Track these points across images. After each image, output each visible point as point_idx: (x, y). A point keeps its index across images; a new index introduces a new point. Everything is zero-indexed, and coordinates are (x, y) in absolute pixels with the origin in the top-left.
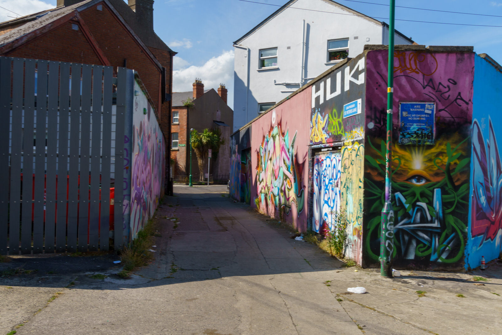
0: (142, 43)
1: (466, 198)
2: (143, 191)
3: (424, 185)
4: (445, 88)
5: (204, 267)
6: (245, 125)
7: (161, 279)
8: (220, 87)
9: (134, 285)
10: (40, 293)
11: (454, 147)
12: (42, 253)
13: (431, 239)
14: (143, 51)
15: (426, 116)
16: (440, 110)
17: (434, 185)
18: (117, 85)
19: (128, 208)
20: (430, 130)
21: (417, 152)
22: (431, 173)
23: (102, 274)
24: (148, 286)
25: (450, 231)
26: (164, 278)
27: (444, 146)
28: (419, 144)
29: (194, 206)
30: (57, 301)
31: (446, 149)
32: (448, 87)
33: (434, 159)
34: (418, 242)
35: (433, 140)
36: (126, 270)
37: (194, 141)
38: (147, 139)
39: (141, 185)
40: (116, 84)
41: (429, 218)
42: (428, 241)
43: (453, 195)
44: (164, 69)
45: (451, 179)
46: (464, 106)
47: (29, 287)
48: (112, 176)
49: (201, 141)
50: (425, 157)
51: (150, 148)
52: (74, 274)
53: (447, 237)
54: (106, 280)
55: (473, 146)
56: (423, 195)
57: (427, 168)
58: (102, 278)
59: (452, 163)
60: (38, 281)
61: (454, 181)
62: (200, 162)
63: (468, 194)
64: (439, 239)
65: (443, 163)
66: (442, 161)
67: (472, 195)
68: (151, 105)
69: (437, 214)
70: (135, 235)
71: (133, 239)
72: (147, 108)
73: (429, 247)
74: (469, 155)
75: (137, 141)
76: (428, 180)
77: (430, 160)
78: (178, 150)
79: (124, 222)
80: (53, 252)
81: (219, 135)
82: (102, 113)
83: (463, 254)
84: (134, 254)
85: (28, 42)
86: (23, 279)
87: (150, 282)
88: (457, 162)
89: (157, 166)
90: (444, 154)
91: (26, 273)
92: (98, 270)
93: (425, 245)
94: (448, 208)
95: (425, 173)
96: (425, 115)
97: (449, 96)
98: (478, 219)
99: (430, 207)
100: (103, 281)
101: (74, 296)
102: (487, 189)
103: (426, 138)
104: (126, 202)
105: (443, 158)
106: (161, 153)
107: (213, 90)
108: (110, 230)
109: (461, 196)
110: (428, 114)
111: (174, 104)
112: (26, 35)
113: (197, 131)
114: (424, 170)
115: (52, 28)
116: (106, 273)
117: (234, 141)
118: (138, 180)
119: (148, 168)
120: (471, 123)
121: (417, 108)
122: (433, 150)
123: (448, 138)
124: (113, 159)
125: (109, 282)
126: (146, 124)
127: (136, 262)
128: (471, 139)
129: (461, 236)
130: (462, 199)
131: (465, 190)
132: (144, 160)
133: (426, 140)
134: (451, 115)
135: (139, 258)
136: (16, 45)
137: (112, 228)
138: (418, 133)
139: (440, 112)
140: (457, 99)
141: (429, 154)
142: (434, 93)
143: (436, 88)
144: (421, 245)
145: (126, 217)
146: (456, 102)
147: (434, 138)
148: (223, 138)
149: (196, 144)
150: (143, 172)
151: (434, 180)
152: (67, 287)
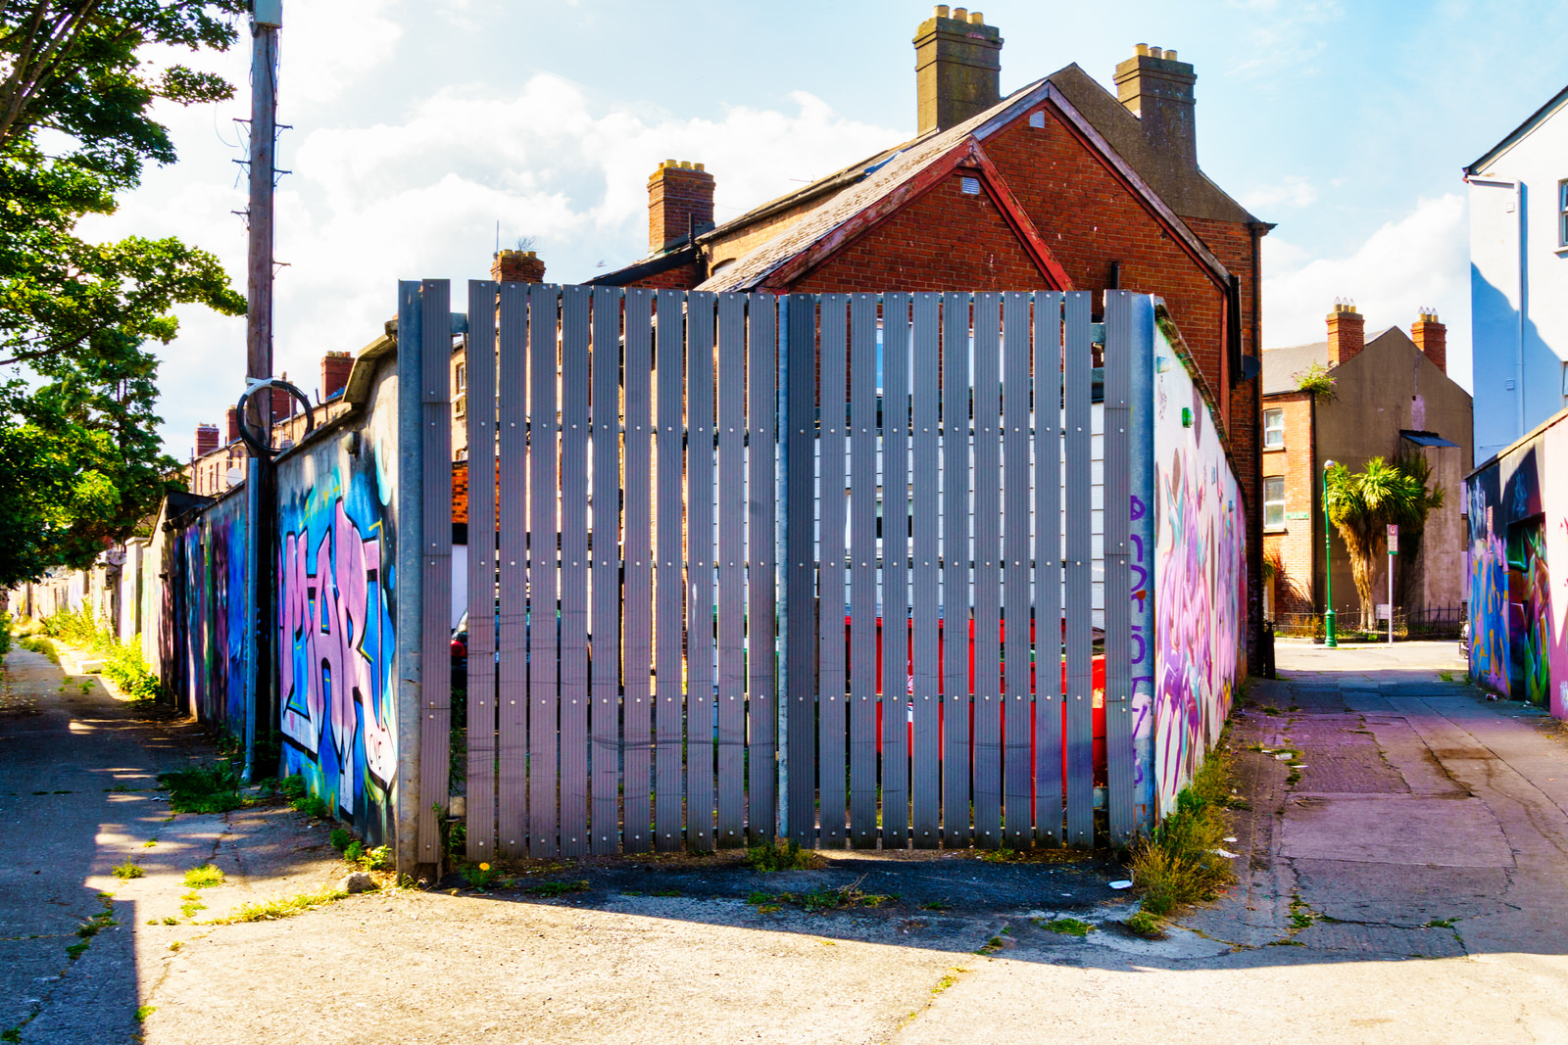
0: (1163, 206)
2: (1189, 663)
5: (1403, 917)
6: (1517, 438)
7: (1263, 947)
8: (1418, 319)
9: (1176, 960)
10: (907, 964)
12: (905, 847)
14: (1168, 231)
18: (1103, 347)
19: (1147, 716)
23: (1079, 919)
24: (1221, 966)
26: (1272, 944)
29: (1348, 710)
30: (955, 990)
36: (1150, 910)
37: (1338, 500)
38: (1194, 501)
39: (1181, 647)
40: (1102, 341)
44: (1233, 280)
47: (878, 945)
48: (1098, 620)
49: (1359, 500)
51: (1202, 531)
52: (997, 915)
54: (1091, 938)
58: (1080, 930)
60: (900, 929)
62: (1359, 567)
68: (1202, 395)
70: (1168, 805)
71: (1164, 816)
72: (1191, 409)
75: (1167, 511)
78: (1285, 532)
79: (1138, 762)
80: (935, 847)
81: (1422, 477)
82: (1064, 433)
84: (1172, 861)
85: (846, 245)
86: (860, 920)
87: (1225, 953)
89: (1224, 585)
91: (868, 904)
92: (1065, 906)
100: (1083, 941)
101: (1003, 982)
104: (1140, 699)
106: (1235, 543)
107: (1395, 332)
108: (1095, 785)
111: (1267, 388)
112: (841, 227)
113: (1345, 467)
115: (907, 198)
116: (1090, 918)
117: (1480, 495)
118: (1174, 630)
119: (1201, 592)
124: (1098, 570)
125: (1102, 945)
126: (1190, 458)
127: (1180, 886)
132: (1188, 569)
135: (1189, 874)
136: (817, 257)
137: (1101, 777)
145: (1142, 747)
148: (1437, 486)
149: (1345, 509)
150: (1185, 606)
152: (981, 953)
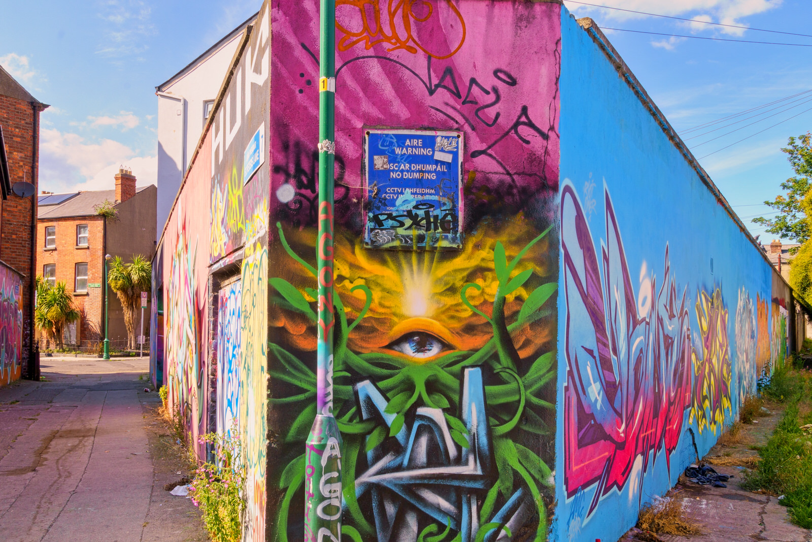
4: (487, 93)
11: (512, 254)
13: (459, 508)
16: (476, 153)
17: (465, 357)
20: (449, 205)
21: (414, 267)
22: (456, 325)
25: (509, 484)
27: (487, 250)
31: (493, 261)
35: (458, 235)
46: (536, 143)
50: (438, 281)
56: (433, 386)
57: (443, 313)
61: (517, 347)
63: (555, 379)
65: (487, 297)
69: (474, 438)
76: (446, 346)
77: (451, 290)
90: (490, 275)
94: (503, 422)
97: (498, 115)
98: (581, 444)
103: (440, 230)
105: (487, 284)
123: (497, 230)
130: (538, 395)
133: (438, 235)
134: (505, 168)
138: (417, 215)
139: (475, 159)
141: (448, 274)
147: (460, 228)
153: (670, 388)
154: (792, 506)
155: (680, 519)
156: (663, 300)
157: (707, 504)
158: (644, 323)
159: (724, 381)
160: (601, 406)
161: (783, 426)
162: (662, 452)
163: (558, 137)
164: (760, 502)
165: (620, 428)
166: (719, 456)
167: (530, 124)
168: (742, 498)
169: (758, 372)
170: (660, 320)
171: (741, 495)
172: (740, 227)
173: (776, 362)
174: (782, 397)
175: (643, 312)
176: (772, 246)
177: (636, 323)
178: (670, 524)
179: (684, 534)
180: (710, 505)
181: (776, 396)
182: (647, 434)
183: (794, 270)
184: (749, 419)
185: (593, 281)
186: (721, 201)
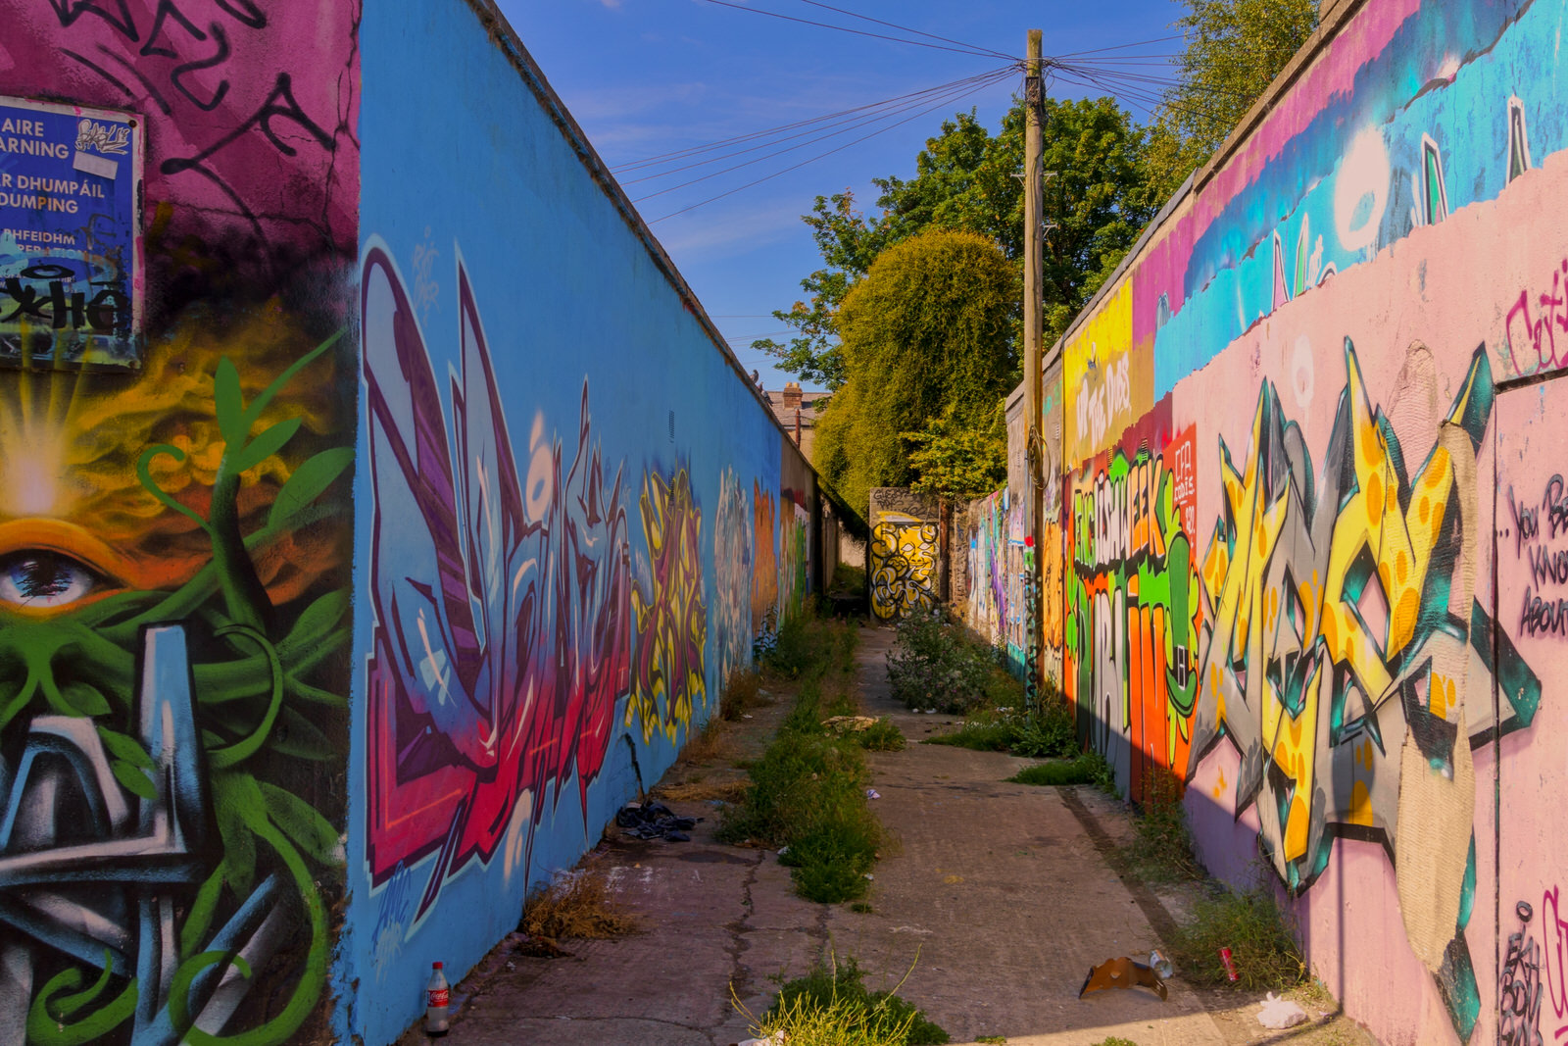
1: (332, 673)
3: (78, 606)
4: (201, 36)
11: (256, 385)
13: (133, 929)
15: (85, 190)
16: (171, 166)
17: (146, 605)
20: (109, 274)
21: (27, 406)
22: (125, 534)
25: (247, 868)
27: (199, 374)
28: (38, 357)
31: (212, 398)
32: (218, 33)
33: (141, 450)
34: (46, 963)
35: (132, 339)
41: (117, 808)
42: (114, 948)
43: (257, 661)
45: (243, 568)
46: (311, 156)
50: (83, 439)
53: (228, 902)
55: (364, 383)
56: (70, 669)
57: (96, 507)
59: (251, 477)
61: (265, 580)
63: (347, 646)
64: (178, 927)
65: (197, 475)
66: (189, 465)
67: (371, 656)
69: (168, 776)
73: (118, 985)
74: (343, 435)
76: (100, 580)
77: (116, 459)
83: (326, 989)
88: (282, 469)
90: (204, 428)
93: (90, 973)
94: (233, 740)
95: (82, 540)
96: (74, 186)
97: (224, 87)
98: (403, 776)
99: (118, 740)
102: (456, 614)
103: (88, 326)
105: (199, 445)
109: (304, 664)
110: (94, 179)
114: (79, 518)
120: (350, 252)
121: (19, 137)
122: (132, 399)
123: (221, 332)
128: (355, 346)
129: (309, 889)
130: (312, 678)
131: (326, 628)
133: (82, 338)
134: (239, 202)
138: (31, 291)
139: (171, 178)
140: (267, 111)
141: (107, 424)
142: (133, 59)
143: (144, 30)
144: (70, 976)
146: (266, 128)
147: (136, 325)
151: (141, 577)
153: (588, 658)
154: (799, 866)
155: (602, 909)
156: (577, 487)
157: (653, 876)
158: (538, 532)
159: (691, 643)
160: (447, 698)
161: (794, 723)
162: (572, 783)
163: (357, 146)
164: (747, 862)
165: (486, 740)
166: (680, 784)
167: (297, 114)
168: (714, 858)
169: (754, 624)
170: (570, 528)
171: (716, 853)
172: (725, 354)
173: (786, 606)
174: (795, 669)
175: (535, 510)
176: (786, 395)
177: (521, 532)
178: (583, 918)
179: (608, 935)
180: (659, 876)
181: (786, 668)
182: (541, 748)
183: (820, 440)
184: (737, 713)
185: (431, 446)
186: (690, 303)
